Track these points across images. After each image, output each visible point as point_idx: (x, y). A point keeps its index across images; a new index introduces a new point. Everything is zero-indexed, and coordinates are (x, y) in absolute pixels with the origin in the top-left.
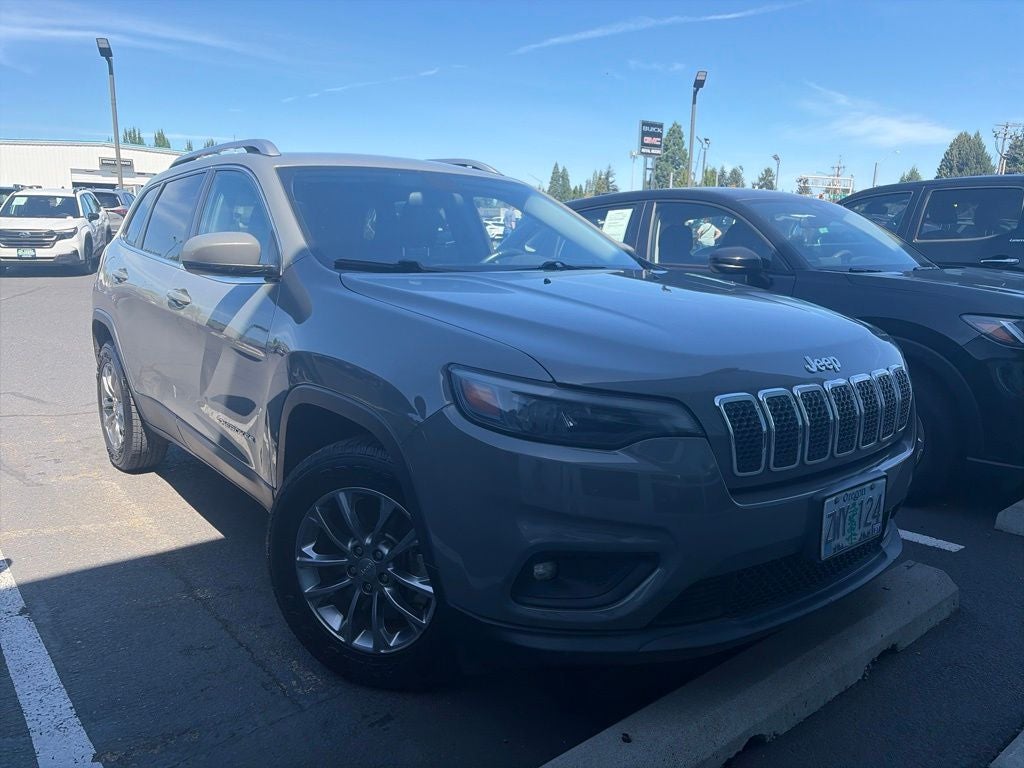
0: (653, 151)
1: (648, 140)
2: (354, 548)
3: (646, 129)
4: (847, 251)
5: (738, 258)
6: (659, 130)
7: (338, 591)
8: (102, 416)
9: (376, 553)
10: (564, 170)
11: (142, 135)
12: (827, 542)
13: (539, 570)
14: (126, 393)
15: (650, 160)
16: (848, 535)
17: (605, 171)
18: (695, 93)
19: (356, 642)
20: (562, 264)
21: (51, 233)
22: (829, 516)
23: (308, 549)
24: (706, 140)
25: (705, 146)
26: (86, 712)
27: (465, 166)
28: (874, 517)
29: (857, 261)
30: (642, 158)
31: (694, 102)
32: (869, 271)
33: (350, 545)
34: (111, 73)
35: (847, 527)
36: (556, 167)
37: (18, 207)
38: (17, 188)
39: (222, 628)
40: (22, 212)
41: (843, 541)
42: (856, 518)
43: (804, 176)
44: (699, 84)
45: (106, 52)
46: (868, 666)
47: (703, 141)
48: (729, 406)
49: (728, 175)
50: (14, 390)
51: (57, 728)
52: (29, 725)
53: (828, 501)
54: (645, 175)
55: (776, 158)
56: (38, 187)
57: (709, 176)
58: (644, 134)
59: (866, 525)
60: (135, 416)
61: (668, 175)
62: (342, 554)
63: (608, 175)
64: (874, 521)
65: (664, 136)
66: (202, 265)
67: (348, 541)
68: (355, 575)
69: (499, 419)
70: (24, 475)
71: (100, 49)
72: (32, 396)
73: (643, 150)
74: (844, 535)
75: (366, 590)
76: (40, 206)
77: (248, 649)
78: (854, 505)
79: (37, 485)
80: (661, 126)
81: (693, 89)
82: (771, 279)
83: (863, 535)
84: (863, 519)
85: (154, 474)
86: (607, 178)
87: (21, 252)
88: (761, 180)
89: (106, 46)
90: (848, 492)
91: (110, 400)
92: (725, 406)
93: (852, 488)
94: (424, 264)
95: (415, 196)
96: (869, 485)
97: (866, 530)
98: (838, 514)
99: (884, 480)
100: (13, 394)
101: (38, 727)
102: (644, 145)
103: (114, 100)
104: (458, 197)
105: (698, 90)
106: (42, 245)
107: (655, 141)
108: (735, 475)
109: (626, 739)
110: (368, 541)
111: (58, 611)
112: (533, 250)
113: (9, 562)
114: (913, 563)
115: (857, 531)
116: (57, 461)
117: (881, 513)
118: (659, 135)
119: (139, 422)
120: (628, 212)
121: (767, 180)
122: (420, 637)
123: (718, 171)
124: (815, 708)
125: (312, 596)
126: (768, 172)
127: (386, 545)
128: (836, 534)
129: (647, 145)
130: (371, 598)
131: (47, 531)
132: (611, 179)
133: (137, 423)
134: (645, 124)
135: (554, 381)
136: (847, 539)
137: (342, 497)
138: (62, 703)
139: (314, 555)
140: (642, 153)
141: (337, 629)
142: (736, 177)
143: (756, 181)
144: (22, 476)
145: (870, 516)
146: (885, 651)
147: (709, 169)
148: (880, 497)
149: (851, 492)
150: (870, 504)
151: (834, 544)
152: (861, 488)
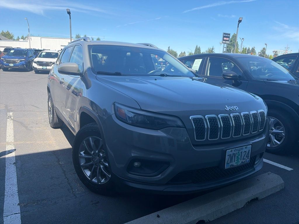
0: (226, 42)
1: (225, 39)
2: (94, 153)
3: (225, 35)
4: (271, 74)
5: (232, 75)
6: (229, 36)
7: (90, 165)
8: (49, 112)
9: (99, 155)
10: (199, 47)
11: (80, 36)
12: (227, 163)
13: (136, 164)
14: (53, 106)
15: (225, 45)
16: (236, 162)
17: (211, 48)
18: (238, 24)
19: (93, 180)
20: (166, 74)
21: (51, 63)
22: (228, 155)
23: (82, 153)
24: (243, 39)
25: (242, 40)
26: (20, 192)
27: (148, 45)
28: (246, 157)
29: (272, 77)
30: (223, 44)
31: (238, 27)
32: (273, 80)
33: (92, 152)
34: (70, 19)
35: (236, 159)
36: (197, 46)
37: (43, 55)
38: (44, 50)
39: (63, 173)
40: (45, 56)
41: (234, 164)
42: (239, 157)
43: (275, 50)
44: (240, 21)
45: (69, 13)
46: (246, 203)
47: (242, 39)
48: (194, 119)
49: (251, 50)
50: (32, 104)
51: (12, 195)
52: (5, 194)
53: (227, 151)
54: (223, 49)
55: (266, 44)
56: (49, 50)
57: (244, 50)
58: (224, 37)
59: (243, 159)
60: (55, 113)
61: (231, 49)
62: (90, 155)
63: (212, 49)
64: (247, 158)
65: (231, 37)
66: (62, 72)
67: (92, 151)
68: (94, 161)
69: (125, 119)
70: (27, 127)
71: (67, 12)
72: (36, 106)
73: (223, 42)
74: (234, 161)
75: (96, 166)
76: (49, 55)
77: (68, 179)
78: (239, 153)
79: (30, 130)
80: (229, 34)
81: (238, 23)
82: (241, 82)
83: (242, 162)
84: (242, 157)
85: (60, 129)
86: (212, 50)
87: (43, 67)
88: (261, 51)
89: (69, 11)
90: (236, 149)
91: (50, 108)
92: (193, 119)
93: (238, 147)
94: (122, 73)
95: (129, 54)
96: (245, 147)
97: (243, 161)
98: (232, 155)
99: (251, 146)
100: (32, 105)
101: (7, 194)
102: (224, 40)
103: (71, 27)
104: (141, 54)
105: (239, 23)
106: (48, 65)
107: (227, 39)
108: (195, 140)
109: (158, 216)
110: (97, 152)
111: (23, 164)
112: (173, 71)
113: (15, 150)
114: (271, 173)
115: (240, 161)
116: (37, 124)
117: (250, 156)
118: (229, 37)
119: (56, 115)
120: (201, 60)
121: (263, 52)
122: (109, 180)
123: (247, 48)
124: (224, 214)
125: (83, 166)
126: (264, 49)
127: (102, 153)
128: (231, 161)
129: (225, 40)
130: (97, 168)
131: (28, 142)
132: (213, 50)
133: (55, 115)
134: (224, 34)
135: (141, 109)
136: (236, 163)
137: (90, 138)
138: (15, 189)
139: (83, 154)
140: (223, 43)
141: (88, 176)
142: (253, 50)
143: (260, 51)
144: (26, 127)
145: (245, 157)
146: (253, 199)
147: (244, 48)
148: (249, 151)
149: (237, 148)
150: (245, 153)
151: (230, 164)
152: (241, 147)
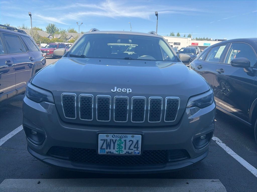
12: (101, 148)
16: (117, 150)
22: (101, 140)
28: (135, 147)
34: (157, 19)
35: (116, 147)
41: (114, 151)
42: (123, 145)
53: (100, 135)
59: (129, 149)
78: (120, 140)
83: (128, 152)
84: (127, 147)
89: (157, 13)
90: (115, 135)
92: (63, 96)
96: (130, 135)
98: (108, 141)
99: (141, 136)
103: (157, 26)
108: (65, 117)
115: (123, 150)
117: (140, 147)
128: (108, 147)
145: (132, 147)
148: (138, 141)
149: (118, 135)
150: (131, 142)
151: (107, 151)
152: (125, 135)
